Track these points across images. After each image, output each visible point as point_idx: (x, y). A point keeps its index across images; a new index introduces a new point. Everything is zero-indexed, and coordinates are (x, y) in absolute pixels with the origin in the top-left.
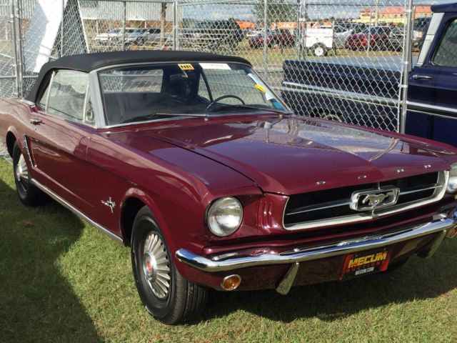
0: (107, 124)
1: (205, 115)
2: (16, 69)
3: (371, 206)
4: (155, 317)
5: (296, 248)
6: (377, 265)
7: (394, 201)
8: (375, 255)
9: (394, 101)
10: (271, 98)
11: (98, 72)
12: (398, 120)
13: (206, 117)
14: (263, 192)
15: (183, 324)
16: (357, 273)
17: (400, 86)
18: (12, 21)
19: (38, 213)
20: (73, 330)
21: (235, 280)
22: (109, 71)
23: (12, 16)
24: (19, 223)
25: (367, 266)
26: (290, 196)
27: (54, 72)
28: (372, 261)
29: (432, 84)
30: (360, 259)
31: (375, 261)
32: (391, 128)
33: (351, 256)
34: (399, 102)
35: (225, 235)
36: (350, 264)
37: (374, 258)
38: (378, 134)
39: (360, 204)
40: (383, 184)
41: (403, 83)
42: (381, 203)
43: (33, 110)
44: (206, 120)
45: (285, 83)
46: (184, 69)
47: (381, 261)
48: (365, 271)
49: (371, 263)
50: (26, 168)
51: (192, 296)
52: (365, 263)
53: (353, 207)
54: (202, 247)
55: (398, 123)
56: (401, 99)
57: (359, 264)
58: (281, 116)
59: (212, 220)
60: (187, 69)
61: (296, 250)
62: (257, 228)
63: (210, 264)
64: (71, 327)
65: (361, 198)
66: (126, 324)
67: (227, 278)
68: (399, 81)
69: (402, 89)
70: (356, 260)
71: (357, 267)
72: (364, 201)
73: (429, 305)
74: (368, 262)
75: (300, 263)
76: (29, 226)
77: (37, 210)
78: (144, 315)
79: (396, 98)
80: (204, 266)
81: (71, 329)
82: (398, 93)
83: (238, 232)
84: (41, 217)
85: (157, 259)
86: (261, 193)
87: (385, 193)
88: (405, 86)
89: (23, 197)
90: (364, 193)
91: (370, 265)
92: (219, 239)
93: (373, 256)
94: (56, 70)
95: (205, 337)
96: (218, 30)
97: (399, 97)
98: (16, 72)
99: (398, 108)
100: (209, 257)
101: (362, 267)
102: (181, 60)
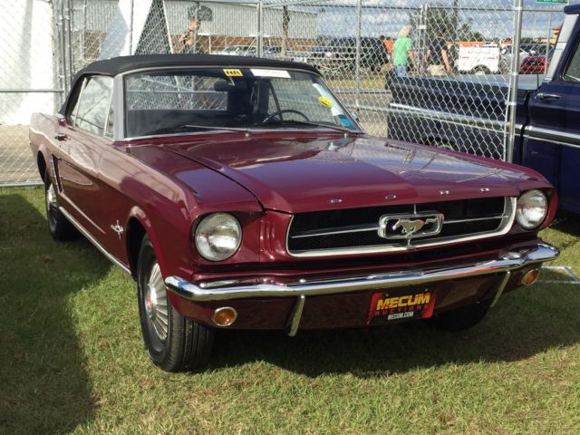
0: (125, 136)
1: (245, 129)
2: (64, 81)
3: (405, 234)
4: (154, 362)
5: (301, 278)
6: (418, 310)
7: (437, 231)
8: (414, 297)
9: (500, 123)
10: (339, 113)
11: (124, 77)
12: (504, 146)
13: (246, 132)
14: (264, 210)
15: (184, 371)
16: (390, 317)
17: (507, 103)
18: (61, 24)
19: (67, 248)
20: (56, 371)
21: (229, 313)
22: (137, 75)
23: (61, 18)
24: (38, 257)
25: (403, 310)
26: (296, 215)
27: (85, 80)
28: (410, 303)
29: (560, 105)
30: (393, 299)
31: (414, 303)
32: (496, 156)
33: (381, 294)
34: (506, 123)
35: (218, 259)
36: (379, 305)
37: (413, 300)
38: (457, 157)
39: (388, 230)
40: (421, 208)
41: (510, 100)
42: (419, 231)
43: (62, 124)
44: (247, 135)
45: (391, 104)
46: (230, 75)
47: (423, 305)
48: (401, 315)
49: (408, 307)
50: (55, 196)
51: (191, 335)
52: (401, 305)
53: (382, 234)
54: (191, 273)
55: (505, 151)
56: (509, 120)
57: (391, 306)
58: (346, 135)
59: (201, 239)
60: (234, 75)
61: (302, 281)
62: (259, 253)
63: (197, 291)
64: (54, 366)
65: (390, 223)
66: (118, 368)
67: (218, 310)
68: (506, 98)
69: (510, 107)
70: (387, 301)
71: (389, 310)
72: (394, 228)
73: (498, 368)
74: (405, 305)
75: (307, 297)
76: (47, 261)
77: (67, 245)
78: (145, 360)
79: (502, 119)
80: (190, 294)
81: (54, 370)
82: (504, 113)
83: (235, 257)
84: (68, 253)
85: (157, 292)
86: (260, 210)
87: (424, 219)
88: (513, 104)
89: (53, 229)
90: (394, 217)
91: (407, 309)
92: (210, 264)
93: (411, 297)
94: (89, 76)
95: (207, 387)
96: (349, 54)
97: (506, 117)
98: (64, 85)
99: (504, 132)
100: (197, 283)
101: (396, 310)
102: (227, 65)
